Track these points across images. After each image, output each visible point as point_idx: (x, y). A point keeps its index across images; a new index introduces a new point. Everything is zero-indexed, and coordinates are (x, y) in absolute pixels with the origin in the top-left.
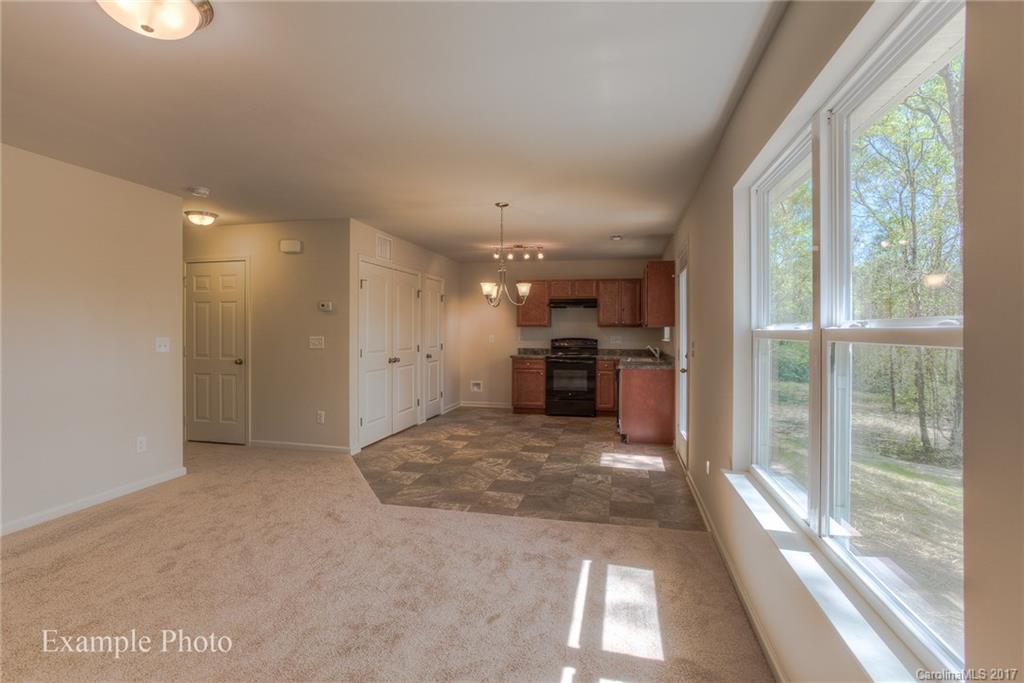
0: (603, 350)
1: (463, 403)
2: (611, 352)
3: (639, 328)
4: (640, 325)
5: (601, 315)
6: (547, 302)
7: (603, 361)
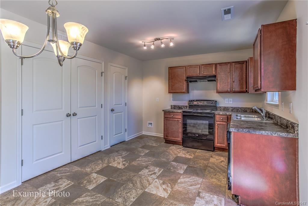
0: (220, 107)
1: (144, 133)
2: (226, 109)
3: (246, 94)
4: (246, 92)
5: (219, 85)
6: (185, 78)
7: (219, 115)
